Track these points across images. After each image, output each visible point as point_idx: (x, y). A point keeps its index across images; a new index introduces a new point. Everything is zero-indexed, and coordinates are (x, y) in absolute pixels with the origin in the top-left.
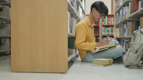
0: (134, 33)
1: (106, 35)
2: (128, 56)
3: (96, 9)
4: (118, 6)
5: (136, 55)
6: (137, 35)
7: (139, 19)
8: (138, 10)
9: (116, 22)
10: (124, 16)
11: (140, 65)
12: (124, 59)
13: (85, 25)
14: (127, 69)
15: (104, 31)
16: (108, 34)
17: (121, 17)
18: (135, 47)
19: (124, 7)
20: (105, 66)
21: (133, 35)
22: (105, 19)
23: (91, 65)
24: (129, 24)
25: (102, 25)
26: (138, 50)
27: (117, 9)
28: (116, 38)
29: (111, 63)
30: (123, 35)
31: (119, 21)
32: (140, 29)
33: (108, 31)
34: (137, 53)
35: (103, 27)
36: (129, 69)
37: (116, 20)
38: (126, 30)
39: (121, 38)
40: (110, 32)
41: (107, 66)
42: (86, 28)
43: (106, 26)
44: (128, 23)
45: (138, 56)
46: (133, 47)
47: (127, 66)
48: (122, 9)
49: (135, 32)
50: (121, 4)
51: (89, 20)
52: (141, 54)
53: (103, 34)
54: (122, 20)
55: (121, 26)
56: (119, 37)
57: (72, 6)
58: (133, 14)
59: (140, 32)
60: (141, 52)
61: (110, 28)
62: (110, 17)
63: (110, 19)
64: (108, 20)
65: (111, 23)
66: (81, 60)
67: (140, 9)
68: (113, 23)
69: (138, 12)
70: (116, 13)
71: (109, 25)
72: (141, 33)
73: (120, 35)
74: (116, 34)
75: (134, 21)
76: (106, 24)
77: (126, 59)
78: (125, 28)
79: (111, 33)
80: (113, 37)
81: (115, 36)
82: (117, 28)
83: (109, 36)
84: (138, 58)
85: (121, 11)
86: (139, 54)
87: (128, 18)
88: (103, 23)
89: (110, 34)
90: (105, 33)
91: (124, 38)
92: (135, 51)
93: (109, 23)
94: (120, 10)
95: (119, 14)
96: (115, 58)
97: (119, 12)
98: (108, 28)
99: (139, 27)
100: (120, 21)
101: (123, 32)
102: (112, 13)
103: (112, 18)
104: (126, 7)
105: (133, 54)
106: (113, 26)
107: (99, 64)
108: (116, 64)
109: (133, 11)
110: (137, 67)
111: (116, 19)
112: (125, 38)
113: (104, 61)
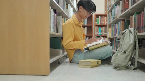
0: (123, 33)
1: (99, 35)
2: (116, 57)
3: (82, 7)
4: (110, 5)
5: (124, 56)
6: (126, 35)
7: (129, 18)
8: (128, 8)
9: (109, 21)
10: (116, 15)
11: (130, 66)
12: (112, 60)
13: (73, 24)
14: (115, 71)
15: (97, 31)
16: (101, 34)
17: (113, 17)
18: (123, 48)
19: (116, 6)
20: (92, 67)
21: (123, 34)
22: (98, 19)
23: (78, 66)
24: (121, 23)
25: (95, 25)
26: (127, 50)
27: (110, 8)
28: (109, 38)
29: (99, 64)
30: (115, 35)
31: (111, 21)
32: (130, 28)
33: (102, 31)
34: (125, 54)
35: (96, 27)
36: (117, 70)
37: (109, 20)
38: (118, 29)
39: (114, 38)
40: (103, 32)
41: (94, 67)
42: (74, 27)
43: (99, 26)
44: (119, 23)
45: (127, 56)
46: (121, 47)
47: (116, 68)
48: (114, 8)
49: (124, 31)
50: (113, 2)
51: (76, 18)
52: (129, 55)
53: (96, 34)
54: (114, 19)
55: (113, 26)
56: (112, 38)
57: (57, 3)
58: (124, 13)
59: (129, 31)
60: (129, 52)
61: (103, 28)
62: (103, 16)
63: (103, 19)
64: (101, 20)
65: (105, 23)
66: (69, 61)
67: (130, 7)
68: (106, 23)
69: (129, 11)
70: (109, 12)
71: (102, 25)
72: (130, 33)
73: (112, 35)
74: (109, 35)
75: (125, 20)
76: (99, 24)
77: (114, 60)
78: (117, 28)
79: (105, 33)
80: (106, 37)
81: (108, 36)
82: (110, 28)
83: (103, 36)
84: (127, 59)
85: (113, 11)
86: (128, 54)
87: (119, 17)
88: (96, 22)
89: (103, 35)
90: (98, 33)
91: (115, 38)
92: (124, 51)
93: (102, 23)
94: (112, 9)
95: (111, 13)
96: (104, 59)
97: (111, 12)
98: (102, 28)
99: (129, 26)
100: (113, 21)
101: (115, 32)
102: (105, 13)
103: (106, 17)
104: (118, 6)
105: (121, 54)
106: (106, 26)
107: (86, 65)
108: (105, 65)
109: (124, 9)
110: (126, 69)
111: (109, 18)
112: (117, 38)
113: (91, 62)
